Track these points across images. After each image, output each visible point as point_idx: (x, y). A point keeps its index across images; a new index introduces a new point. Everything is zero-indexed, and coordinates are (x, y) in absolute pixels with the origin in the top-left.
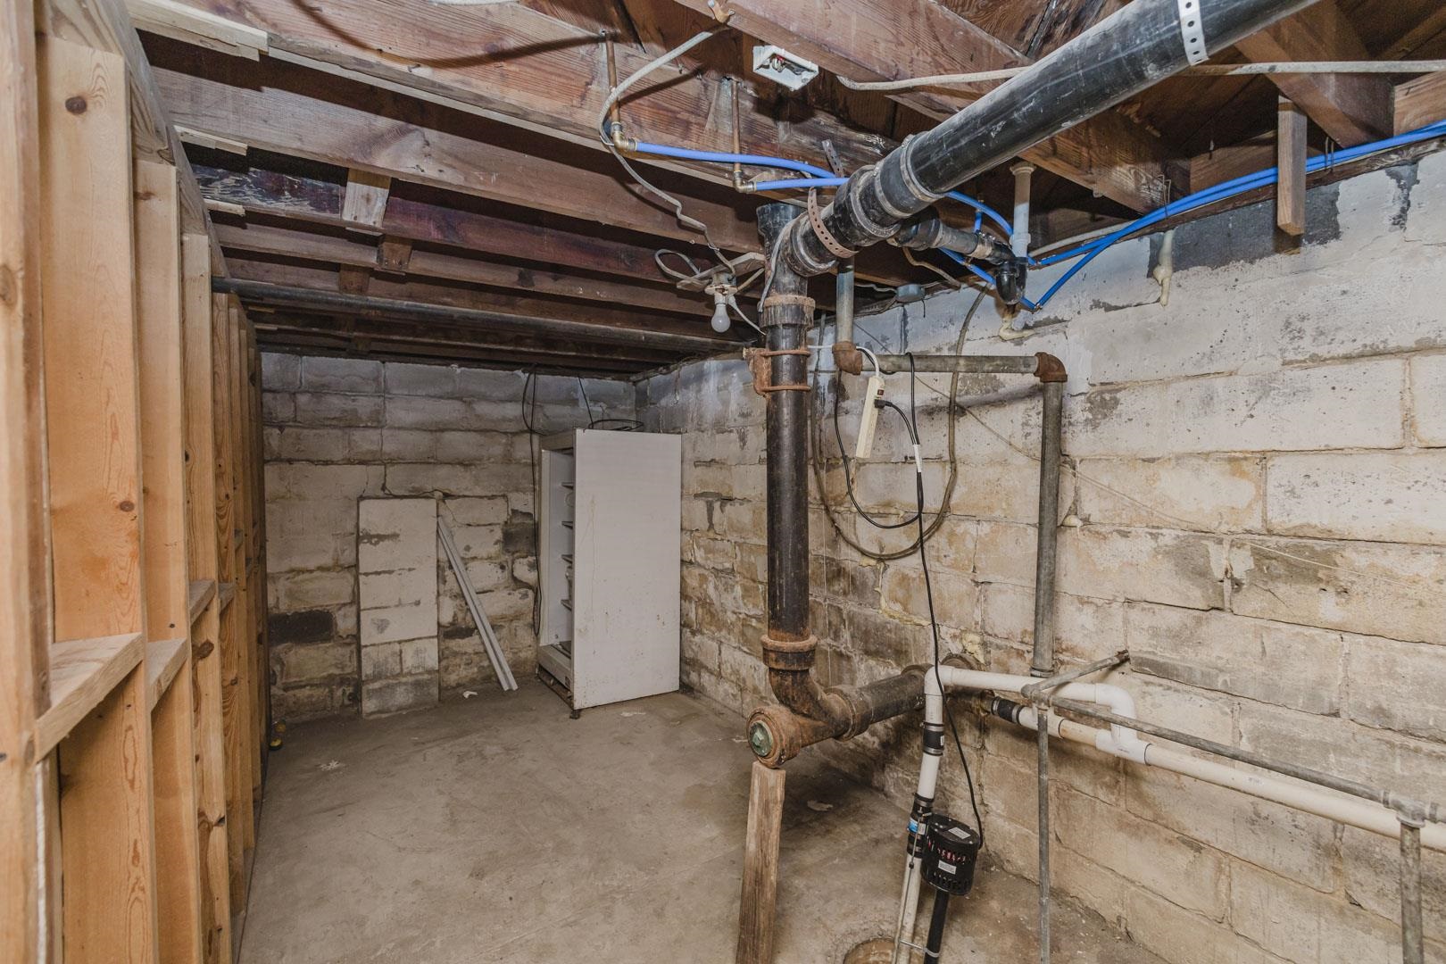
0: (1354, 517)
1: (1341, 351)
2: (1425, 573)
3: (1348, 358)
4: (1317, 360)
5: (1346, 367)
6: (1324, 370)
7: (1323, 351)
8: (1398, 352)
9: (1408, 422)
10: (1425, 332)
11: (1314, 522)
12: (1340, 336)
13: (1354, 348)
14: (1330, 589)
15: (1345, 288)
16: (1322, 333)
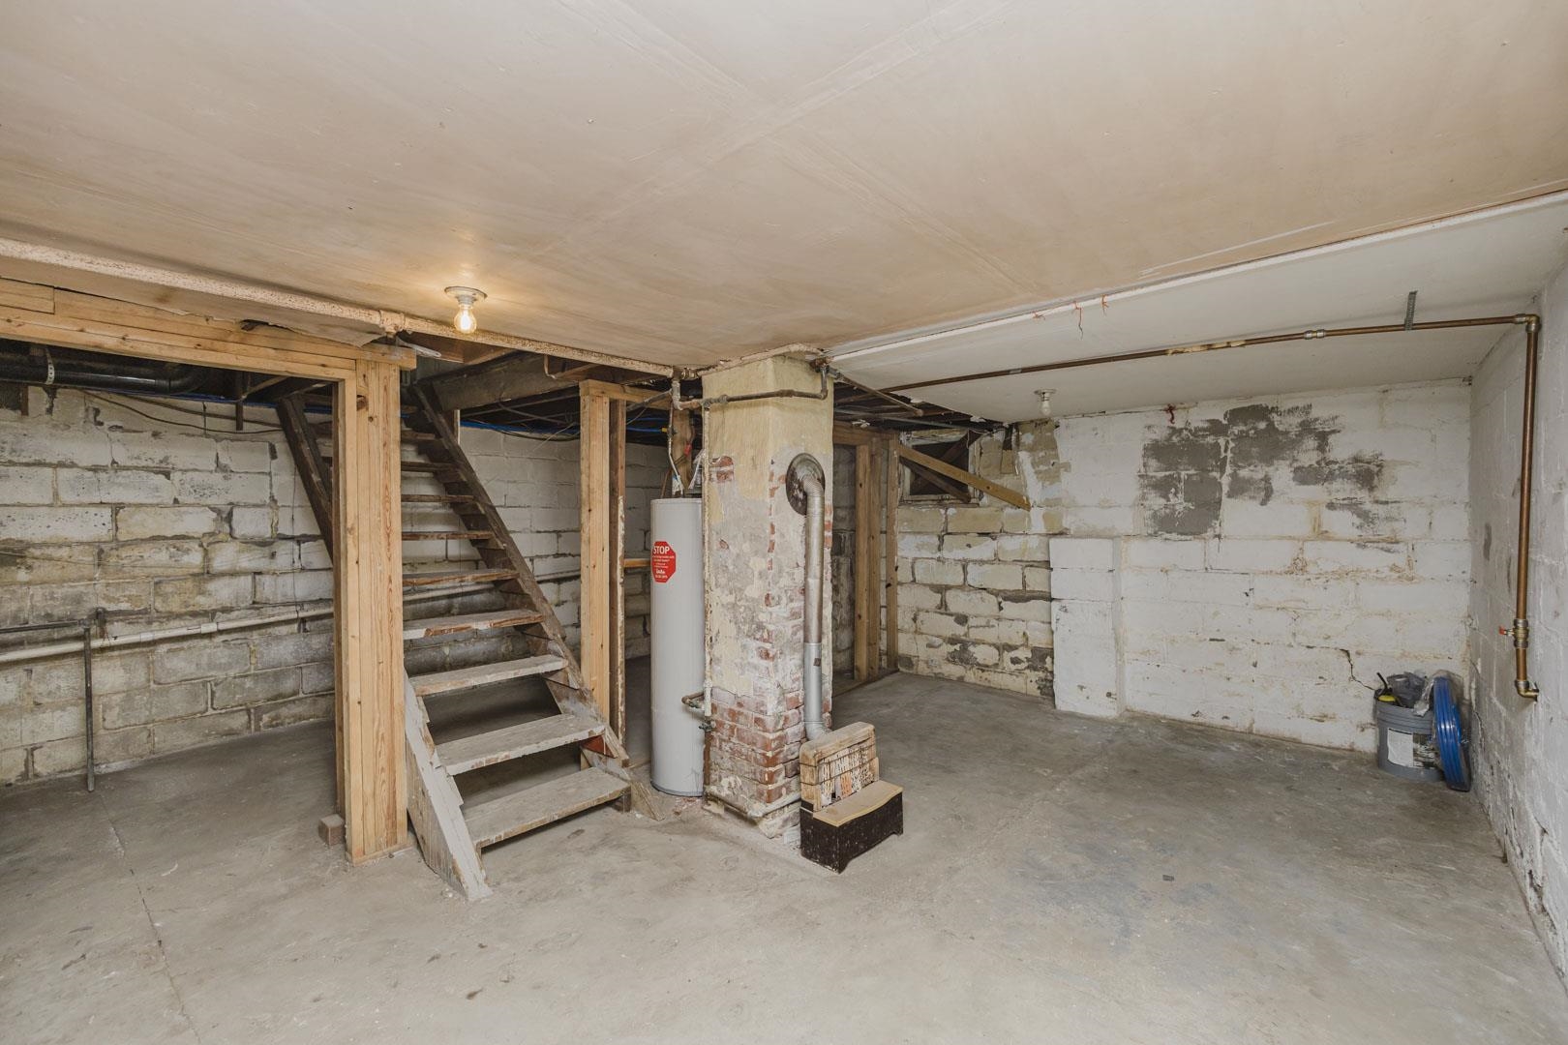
0: (33, 534)
1: (24, 461)
2: (64, 554)
3: (27, 465)
4: (11, 463)
5: (27, 468)
6: (16, 468)
7: (15, 459)
8: (50, 465)
9: (56, 495)
10: (61, 458)
11: (13, 537)
12: (24, 454)
13: (31, 460)
14: (23, 567)
15: (25, 432)
16: (15, 451)
